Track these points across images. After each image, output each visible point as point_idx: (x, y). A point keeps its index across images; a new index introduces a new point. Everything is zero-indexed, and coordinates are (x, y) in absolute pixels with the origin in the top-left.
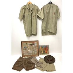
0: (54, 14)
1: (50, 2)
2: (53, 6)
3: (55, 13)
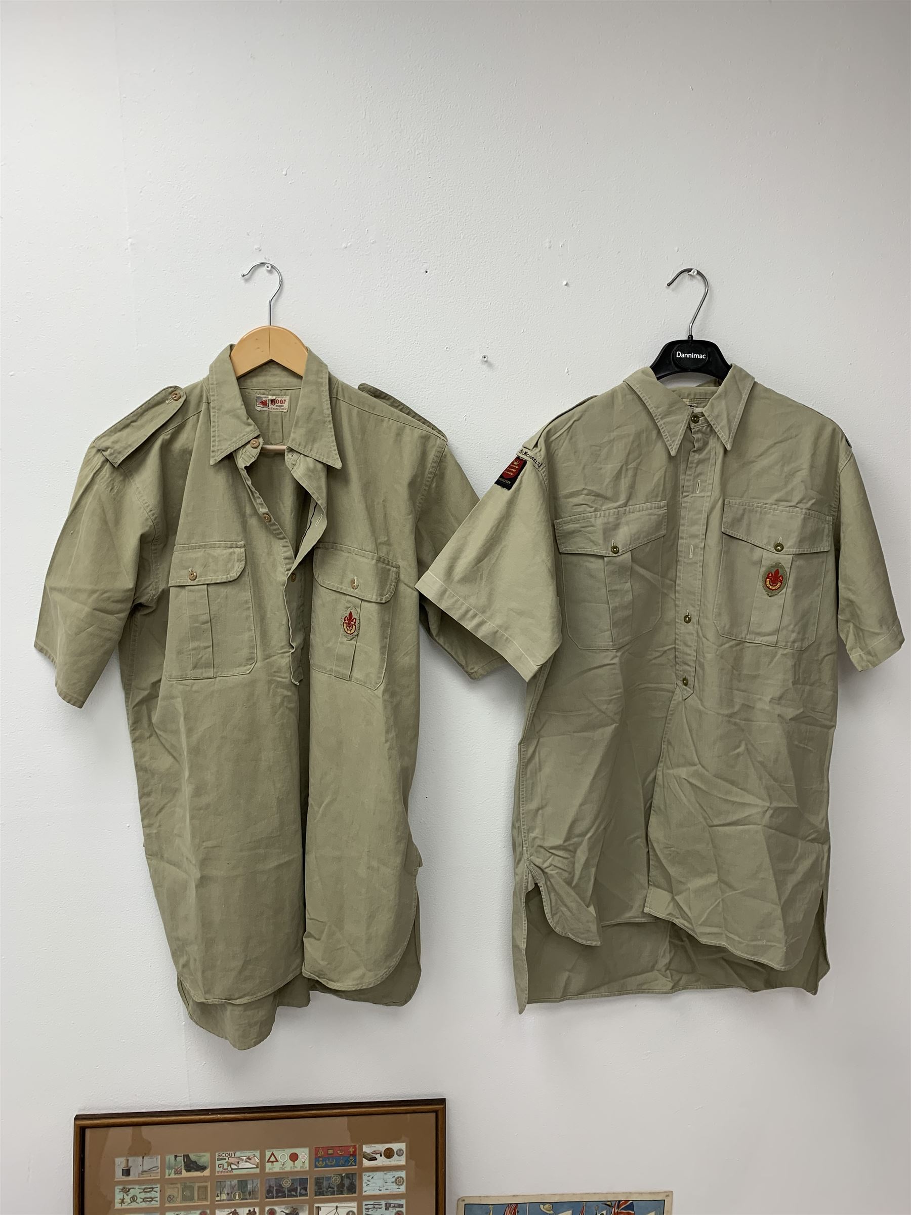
0: (775, 578)
1: (690, 344)
2: (742, 431)
3: (784, 566)
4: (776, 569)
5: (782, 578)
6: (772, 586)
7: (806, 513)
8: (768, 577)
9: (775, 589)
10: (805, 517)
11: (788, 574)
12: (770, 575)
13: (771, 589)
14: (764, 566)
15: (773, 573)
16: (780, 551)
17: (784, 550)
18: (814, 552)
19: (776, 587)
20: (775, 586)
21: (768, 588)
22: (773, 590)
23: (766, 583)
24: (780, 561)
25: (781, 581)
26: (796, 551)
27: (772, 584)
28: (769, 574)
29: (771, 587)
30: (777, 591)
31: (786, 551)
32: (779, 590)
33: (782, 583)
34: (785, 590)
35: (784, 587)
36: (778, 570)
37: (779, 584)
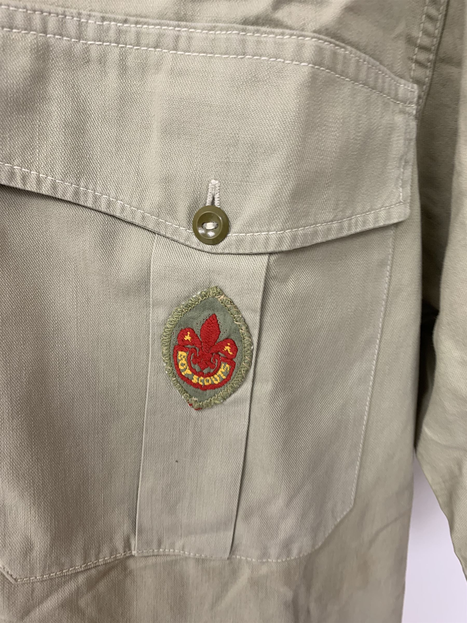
3: (237, 301)
4: (206, 314)
5: (235, 349)
6: (200, 374)
7: (320, 51)
8: (182, 346)
9: (213, 386)
10: (314, 77)
11: (255, 333)
12: (188, 338)
13: (197, 386)
14: (157, 304)
15: (198, 331)
16: (216, 241)
17: (232, 236)
18: (353, 231)
19: (216, 380)
20: (210, 375)
21: (187, 380)
22: (205, 388)
23: (177, 364)
24: (221, 282)
25: (230, 360)
26: (280, 240)
27: (197, 368)
28: (183, 333)
29: (195, 379)
30: (221, 392)
31: (240, 242)
32: (228, 387)
33: (233, 365)
34: (247, 386)
35: (244, 379)
36: (214, 317)
37: (224, 368)
